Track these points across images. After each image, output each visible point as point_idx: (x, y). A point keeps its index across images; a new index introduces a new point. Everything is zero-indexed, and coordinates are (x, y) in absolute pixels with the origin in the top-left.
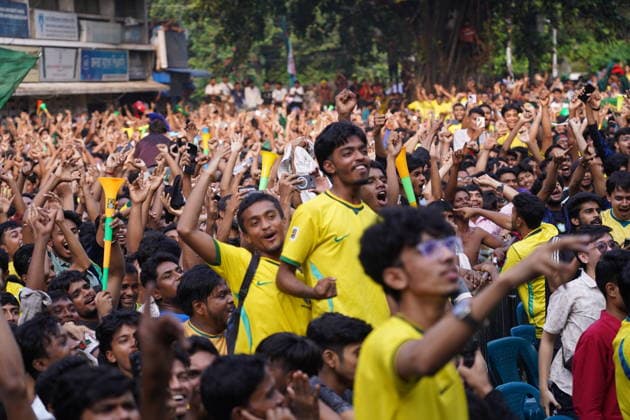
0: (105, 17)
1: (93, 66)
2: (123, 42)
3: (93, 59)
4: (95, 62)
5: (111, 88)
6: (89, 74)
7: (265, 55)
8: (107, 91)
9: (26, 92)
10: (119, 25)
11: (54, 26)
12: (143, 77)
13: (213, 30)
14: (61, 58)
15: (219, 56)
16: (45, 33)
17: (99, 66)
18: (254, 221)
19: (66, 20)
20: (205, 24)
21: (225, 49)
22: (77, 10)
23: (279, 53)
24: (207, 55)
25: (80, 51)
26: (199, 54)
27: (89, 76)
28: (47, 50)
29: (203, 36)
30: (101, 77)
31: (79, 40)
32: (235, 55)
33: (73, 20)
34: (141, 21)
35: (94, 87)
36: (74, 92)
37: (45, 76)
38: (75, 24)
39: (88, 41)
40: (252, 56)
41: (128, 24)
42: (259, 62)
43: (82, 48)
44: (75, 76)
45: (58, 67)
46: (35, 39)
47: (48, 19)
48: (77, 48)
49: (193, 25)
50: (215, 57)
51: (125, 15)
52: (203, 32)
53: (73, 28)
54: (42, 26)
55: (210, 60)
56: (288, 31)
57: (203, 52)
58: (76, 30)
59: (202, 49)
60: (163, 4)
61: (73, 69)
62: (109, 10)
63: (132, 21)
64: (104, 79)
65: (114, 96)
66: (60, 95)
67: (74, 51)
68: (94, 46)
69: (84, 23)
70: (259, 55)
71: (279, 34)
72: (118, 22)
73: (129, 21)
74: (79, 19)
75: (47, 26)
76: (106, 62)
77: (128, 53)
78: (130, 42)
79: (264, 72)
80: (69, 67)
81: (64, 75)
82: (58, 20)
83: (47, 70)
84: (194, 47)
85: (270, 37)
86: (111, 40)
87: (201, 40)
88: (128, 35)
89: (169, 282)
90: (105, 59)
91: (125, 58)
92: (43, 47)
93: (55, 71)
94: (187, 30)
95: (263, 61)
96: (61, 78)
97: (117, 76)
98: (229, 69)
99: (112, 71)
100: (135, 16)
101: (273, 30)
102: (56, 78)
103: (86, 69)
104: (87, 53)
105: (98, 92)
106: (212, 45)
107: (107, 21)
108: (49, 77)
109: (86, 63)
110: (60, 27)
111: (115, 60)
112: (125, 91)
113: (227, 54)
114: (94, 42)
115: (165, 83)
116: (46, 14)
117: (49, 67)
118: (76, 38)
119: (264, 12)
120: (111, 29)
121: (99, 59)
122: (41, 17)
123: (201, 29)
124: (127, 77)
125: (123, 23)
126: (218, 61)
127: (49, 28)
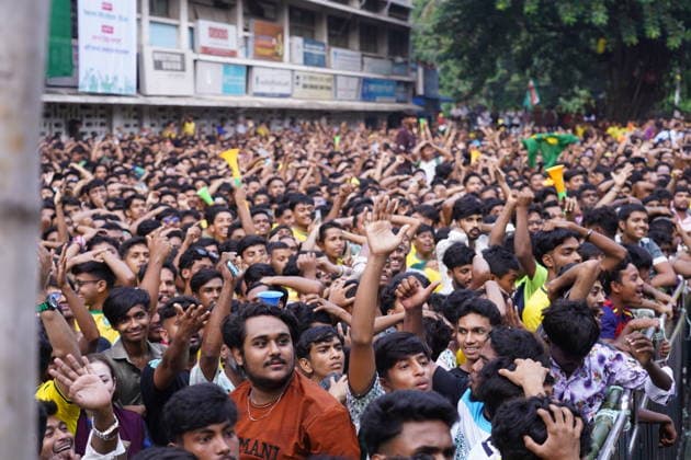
0: (381, 56)
1: (370, 90)
2: (392, 74)
3: (371, 85)
4: (372, 87)
5: (382, 107)
6: (367, 96)
7: (494, 90)
8: (378, 109)
9: (322, 106)
10: (390, 62)
11: (343, 60)
12: (405, 100)
13: (456, 70)
14: (347, 84)
16: (338, 65)
17: (374, 90)
19: (352, 56)
20: (451, 65)
21: (465, 83)
22: (362, 49)
24: (450, 88)
25: (362, 79)
27: (367, 98)
29: (449, 74)
30: (375, 98)
31: (361, 71)
33: (357, 57)
34: (406, 60)
35: (370, 106)
36: (356, 109)
37: (336, 95)
38: (359, 59)
39: (368, 73)
40: (484, 90)
41: (397, 61)
42: (489, 94)
43: (364, 77)
44: (357, 97)
45: (345, 90)
46: (330, 68)
47: (340, 54)
48: (360, 77)
49: (442, 66)
51: (395, 55)
52: (449, 71)
53: (358, 62)
54: (335, 59)
55: (453, 91)
56: (510, 73)
58: (360, 64)
59: (447, 83)
61: (356, 92)
62: (384, 50)
63: (400, 60)
64: (377, 100)
65: (384, 113)
66: (345, 110)
67: (358, 79)
68: (371, 76)
69: (365, 59)
70: (489, 89)
71: (504, 74)
72: (390, 59)
73: (398, 59)
74: (363, 56)
75: (340, 59)
76: (380, 88)
77: (395, 82)
78: (397, 75)
80: (353, 90)
81: (349, 96)
82: (347, 55)
83: (338, 92)
85: (499, 76)
86: (384, 72)
87: (447, 77)
88: (396, 69)
90: (379, 86)
91: (393, 86)
92: (336, 75)
93: (343, 93)
94: (439, 68)
95: (491, 93)
96: (347, 98)
97: (387, 99)
98: (466, 98)
99: (384, 94)
100: (403, 56)
101: (501, 72)
102: (344, 98)
103: (365, 92)
104: (366, 81)
105: (372, 109)
106: (456, 80)
107: (381, 58)
108: (339, 96)
109: (366, 88)
110: (349, 61)
111: (386, 87)
112: (392, 110)
113: (465, 87)
114: (372, 73)
115: (422, 106)
116: (340, 51)
117: (340, 90)
119: (497, 57)
120: (385, 65)
121: (375, 86)
122: (335, 53)
123: (447, 69)
124: (394, 100)
125: (392, 60)
126: (459, 93)
127: (341, 62)
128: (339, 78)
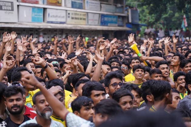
0: (110, 3)
2: (116, 12)
4: (106, 19)
5: (111, 28)
6: (103, 23)
7: (166, 21)
9: (81, 28)
11: (92, 5)
12: (122, 25)
13: (147, 11)
14: (94, 17)
15: (150, 20)
16: (89, 8)
19: (96, 4)
20: (145, 9)
21: (152, 18)
24: (145, 20)
25: (101, 15)
26: (142, 20)
29: (144, 13)
30: (107, 24)
33: (98, 4)
34: (123, 5)
35: (105, 28)
36: (98, 29)
39: (103, 11)
40: (162, 21)
42: (164, 23)
44: (98, 23)
46: (85, 9)
47: (90, 3)
48: (99, 14)
49: (141, 9)
50: (148, 21)
51: (117, 3)
53: (99, 6)
54: (87, 5)
55: (146, 22)
56: (174, 12)
61: (98, 21)
62: (111, 1)
63: (119, 5)
64: (109, 25)
65: (112, 31)
66: (93, 30)
68: (105, 13)
69: (103, 5)
72: (114, 5)
74: (101, 3)
75: (90, 5)
76: (110, 19)
77: (117, 16)
78: (118, 13)
80: (96, 20)
81: (95, 23)
82: (93, 3)
83: (89, 21)
84: (141, 17)
85: (168, 14)
86: (111, 11)
87: (143, 15)
88: (118, 10)
91: (117, 18)
92: (88, 12)
93: (91, 21)
97: (114, 24)
99: (112, 22)
100: (121, 4)
101: (170, 12)
102: (92, 24)
103: (103, 21)
104: (102, 16)
105: (106, 30)
107: (110, 5)
108: (89, 23)
109: (103, 19)
110: (94, 6)
111: (113, 19)
112: (116, 30)
115: (130, 28)
116: (89, 1)
117: (90, 20)
118: (99, 10)
120: (112, 8)
122: (87, 2)
123: (143, 11)
124: (117, 25)
125: (116, 6)
127: (90, 6)
128: (89, 14)
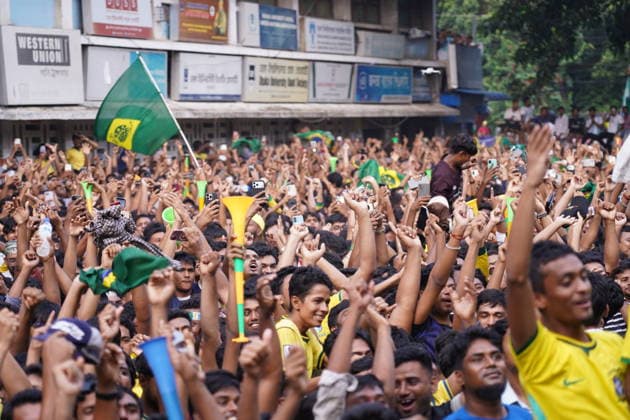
0: (387, 28)
1: (371, 84)
2: (406, 57)
3: (371, 77)
4: (374, 80)
5: (391, 112)
6: (365, 94)
7: (572, 76)
8: (387, 115)
9: (292, 113)
10: (402, 37)
11: (326, 37)
12: (428, 99)
13: (510, 45)
14: (333, 75)
15: (518, 76)
16: (317, 45)
17: (378, 85)
18: (566, 280)
19: (341, 30)
20: (502, 37)
21: (525, 68)
22: (353, 20)
23: (590, 73)
24: (504, 74)
25: (356, 66)
26: (494, 73)
27: (366, 97)
28: (317, 65)
29: (500, 51)
30: (380, 98)
31: (355, 54)
32: (538, 76)
33: (348, 31)
34: (428, 32)
35: (371, 110)
36: (348, 115)
37: (314, 95)
38: (352, 35)
39: (366, 56)
40: (558, 77)
41: (413, 36)
42: (564, 84)
43: (359, 63)
44: (349, 96)
45: (329, 85)
46: (305, 52)
47: (320, 28)
48: (352, 64)
49: (488, 39)
50: (513, 76)
51: (410, 26)
52: (499, 47)
53: (349, 39)
54: (313, 36)
55: (506, 80)
56: (600, 48)
57: (499, 71)
58: (352, 42)
59: (497, 68)
60: (452, 13)
61: (347, 88)
62: (392, 18)
63: (418, 33)
64: (383, 100)
65: (394, 120)
66: (332, 118)
67: (350, 67)
68: (372, 61)
69: (361, 34)
70: (564, 75)
71: (589, 50)
72: (402, 33)
73: (414, 32)
74: (356, 29)
75: (319, 36)
76: (386, 80)
77: (412, 70)
78: (415, 58)
79: (570, 96)
80: (343, 85)
81: (338, 95)
82: (332, 29)
83: (317, 88)
84: (487, 65)
85: (580, 54)
86: (392, 55)
87: (497, 56)
88: (412, 49)
89: (476, 367)
90: (385, 77)
91: (409, 76)
92: (314, 61)
93: (326, 89)
94: (481, 43)
95: (570, 83)
96: (334, 98)
97: (399, 98)
98: (531, 91)
99: (393, 90)
100: (421, 28)
101: (584, 46)
102: (328, 99)
103: (363, 88)
104: (363, 70)
105: (376, 115)
106: (511, 63)
107: (389, 32)
108: (319, 96)
109: (363, 81)
110: (335, 38)
111: (396, 78)
112: (407, 115)
113: (527, 74)
114: (373, 57)
115: (454, 107)
116: (319, 22)
117: (320, 85)
118: (353, 52)
119: (575, 25)
120: (394, 42)
121: (378, 77)
122: (312, 26)
123: (496, 44)
124: (410, 98)
125: (407, 35)
126: (516, 82)
127: (320, 40)
